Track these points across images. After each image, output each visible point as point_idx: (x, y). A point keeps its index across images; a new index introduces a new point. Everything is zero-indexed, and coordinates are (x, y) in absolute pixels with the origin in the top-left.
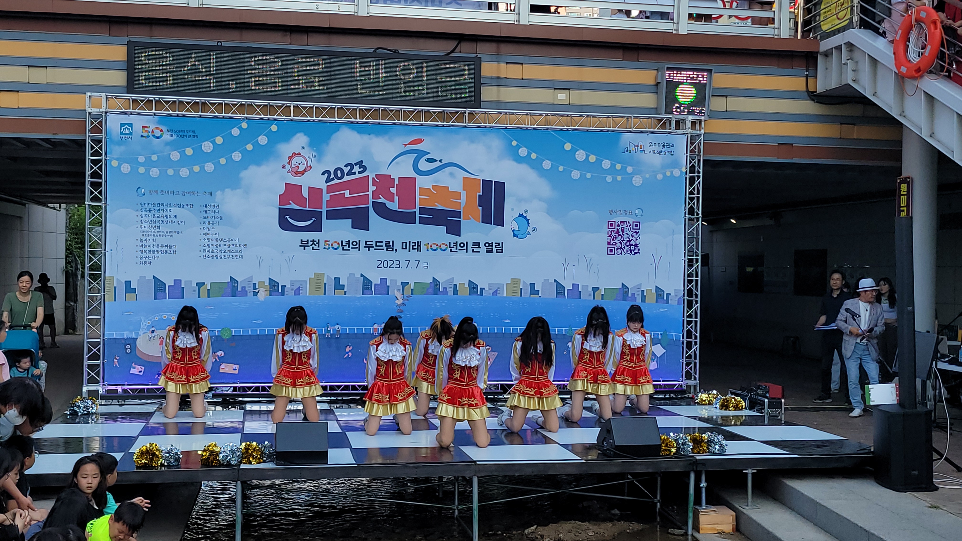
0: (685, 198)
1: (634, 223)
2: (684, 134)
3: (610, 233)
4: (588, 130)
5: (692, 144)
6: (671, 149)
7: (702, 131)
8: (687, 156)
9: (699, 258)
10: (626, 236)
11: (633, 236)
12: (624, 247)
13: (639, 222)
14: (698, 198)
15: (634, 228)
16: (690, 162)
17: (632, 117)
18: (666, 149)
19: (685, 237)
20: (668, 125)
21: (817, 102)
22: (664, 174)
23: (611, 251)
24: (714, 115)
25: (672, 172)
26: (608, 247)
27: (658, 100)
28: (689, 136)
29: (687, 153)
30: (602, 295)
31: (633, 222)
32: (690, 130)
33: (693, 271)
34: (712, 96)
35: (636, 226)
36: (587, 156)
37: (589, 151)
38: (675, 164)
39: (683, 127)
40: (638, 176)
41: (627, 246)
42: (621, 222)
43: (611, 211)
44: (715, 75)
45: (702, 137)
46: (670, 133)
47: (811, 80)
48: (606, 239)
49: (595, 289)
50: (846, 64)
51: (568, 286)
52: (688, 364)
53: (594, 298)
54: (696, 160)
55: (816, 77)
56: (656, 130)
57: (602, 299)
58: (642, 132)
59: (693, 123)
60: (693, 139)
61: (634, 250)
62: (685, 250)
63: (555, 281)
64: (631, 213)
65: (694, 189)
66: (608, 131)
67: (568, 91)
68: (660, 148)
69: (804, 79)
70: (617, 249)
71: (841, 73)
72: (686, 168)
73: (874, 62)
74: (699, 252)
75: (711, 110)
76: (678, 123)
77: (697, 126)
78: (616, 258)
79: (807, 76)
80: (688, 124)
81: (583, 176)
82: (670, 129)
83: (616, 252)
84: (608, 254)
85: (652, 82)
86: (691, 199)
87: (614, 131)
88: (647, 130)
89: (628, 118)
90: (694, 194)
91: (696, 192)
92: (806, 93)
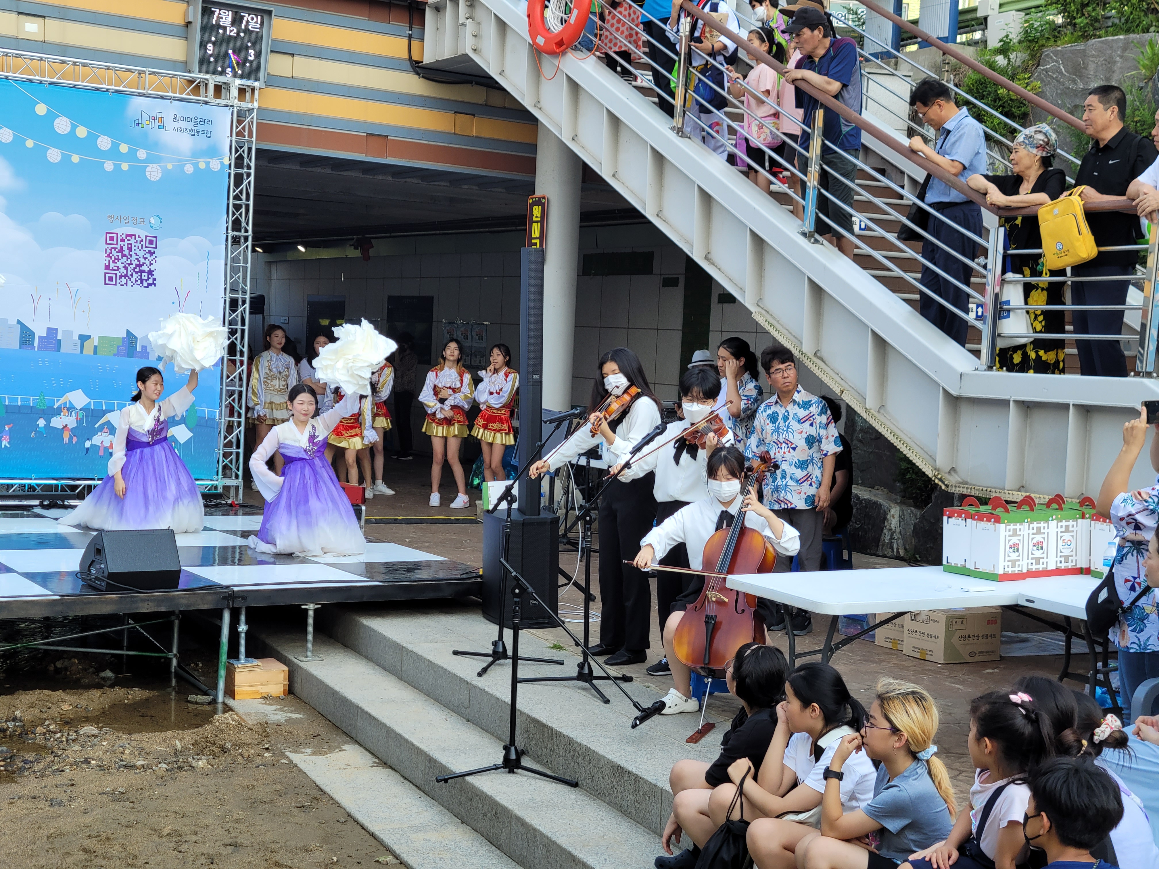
0: (228, 205)
1: (148, 238)
2: (227, 106)
3: (108, 251)
4: (74, 87)
5: (239, 122)
6: (206, 127)
7: (256, 105)
8: (231, 141)
9: (248, 297)
10: (134, 257)
11: (145, 258)
12: (132, 275)
13: (156, 237)
14: (247, 206)
15: (148, 245)
16: (237, 151)
17: (147, 73)
18: (200, 127)
19: (226, 264)
20: (202, 89)
21: (423, 77)
22: (196, 165)
23: (111, 279)
24: (273, 82)
25: (208, 164)
26: (106, 273)
27: (189, 51)
28: (235, 110)
29: (231, 136)
30: (95, 347)
31: (146, 237)
32: (236, 100)
33: (237, 316)
34: (272, 51)
35: (151, 242)
36: (74, 127)
37: (76, 120)
38: (213, 152)
39: (226, 96)
40: (154, 165)
41: (137, 273)
42: (128, 235)
43: (111, 218)
44: (275, 20)
45: (255, 114)
46: (206, 103)
47: (415, 43)
48: (102, 259)
49: (84, 338)
50: (464, 25)
51: (40, 330)
52: (226, 455)
53: (82, 351)
54: (246, 148)
55: (422, 39)
56: (184, 96)
57: (95, 353)
58: (162, 97)
59: (242, 91)
60: (241, 116)
61: (146, 280)
62: (225, 284)
63: (19, 322)
64: (143, 222)
65: (241, 192)
66: (108, 90)
67: (41, 19)
68: (190, 125)
69: (406, 41)
70: (121, 277)
71: (457, 37)
72: (230, 160)
73: (502, 25)
74: (248, 288)
75: (269, 74)
76: (218, 89)
77: (248, 95)
78: (118, 290)
79: (410, 37)
80: (235, 92)
81: (66, 159)
82: (206, 97)
83: (118, 281)
84: (105, 284)
85: (179, 20)
86: (237, 207)
87: (117, 92)
88: (170, 94)
89: (140, 73)
90: (241, 200)
91: (244, 197)
92: (408, 62)
